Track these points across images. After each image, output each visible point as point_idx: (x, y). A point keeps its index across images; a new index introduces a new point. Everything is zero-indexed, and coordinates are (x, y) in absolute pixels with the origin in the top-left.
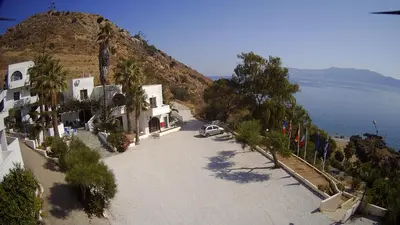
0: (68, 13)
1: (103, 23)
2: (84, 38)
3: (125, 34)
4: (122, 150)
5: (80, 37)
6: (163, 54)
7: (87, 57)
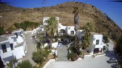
0: (81, 3)
1: (94, 8)
2: (87, 11)
3: (101, 12)
4: (73, 60)
5: (86, 11)
6: (113, 21)
7: (87, 18)
